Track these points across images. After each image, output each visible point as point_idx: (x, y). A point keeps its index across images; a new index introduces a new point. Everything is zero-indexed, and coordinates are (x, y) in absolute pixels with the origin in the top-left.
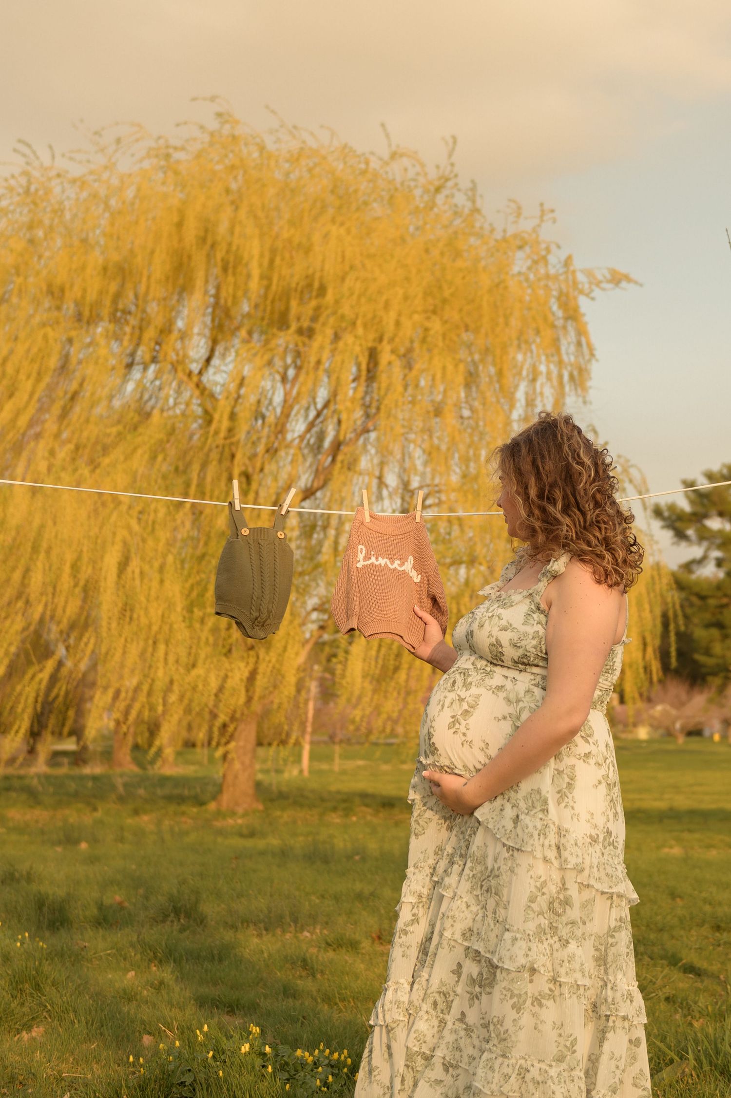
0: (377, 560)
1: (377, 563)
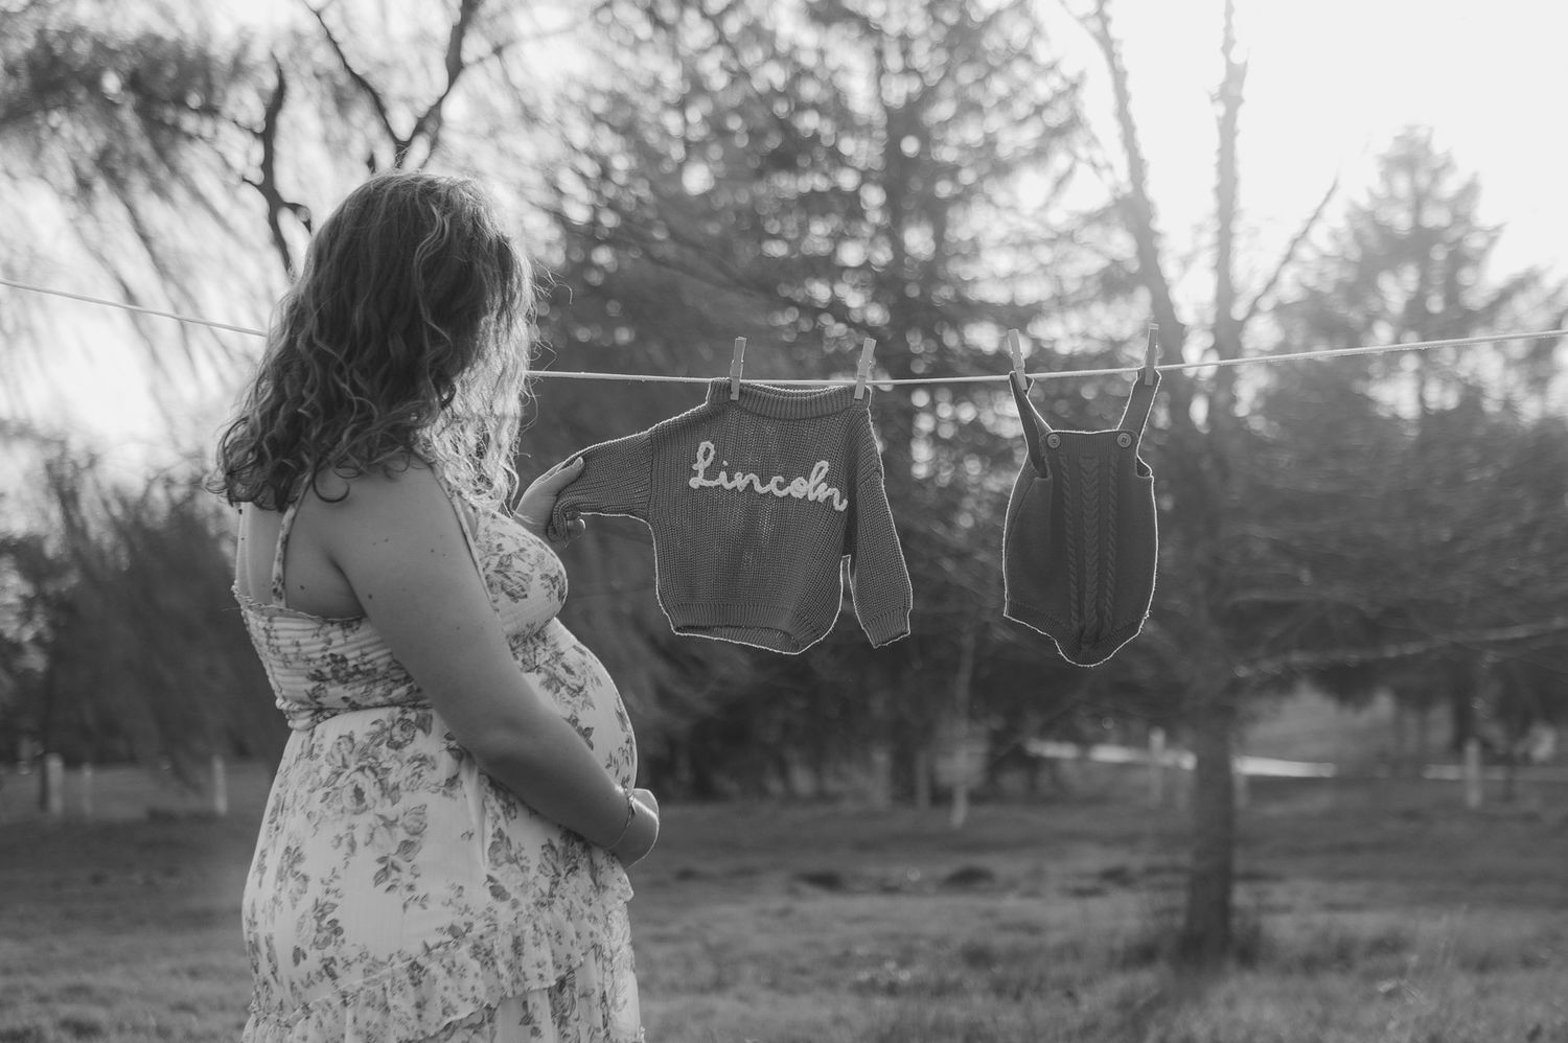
0: (730, 479)
1: (728, 486)
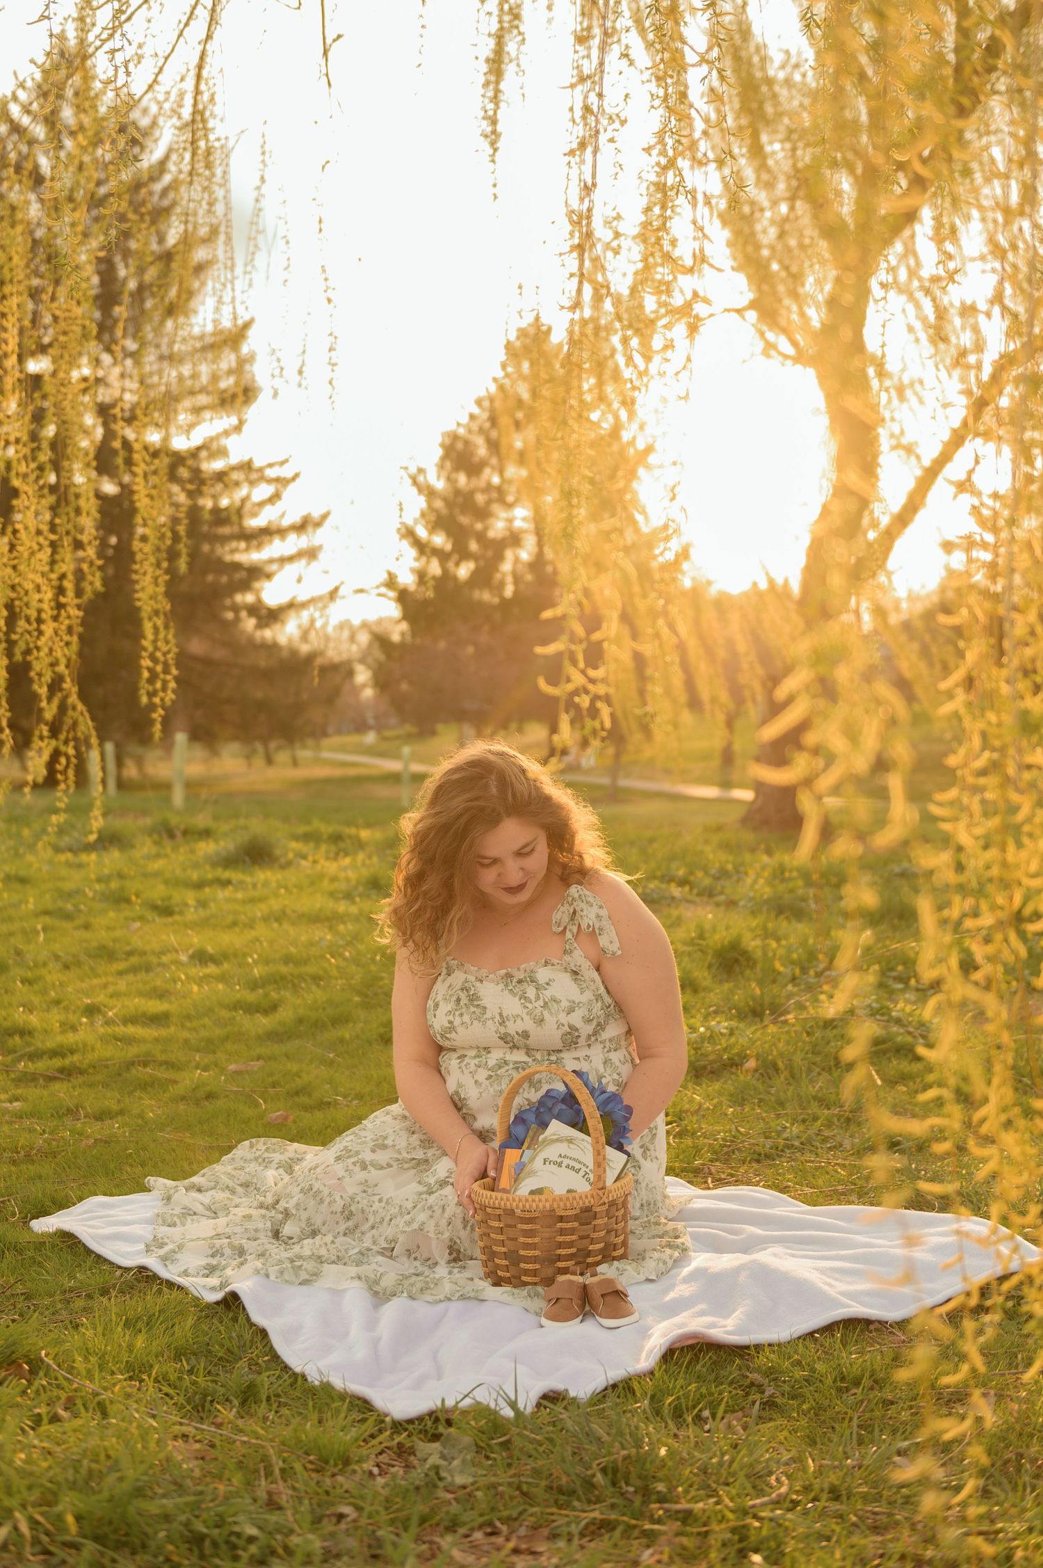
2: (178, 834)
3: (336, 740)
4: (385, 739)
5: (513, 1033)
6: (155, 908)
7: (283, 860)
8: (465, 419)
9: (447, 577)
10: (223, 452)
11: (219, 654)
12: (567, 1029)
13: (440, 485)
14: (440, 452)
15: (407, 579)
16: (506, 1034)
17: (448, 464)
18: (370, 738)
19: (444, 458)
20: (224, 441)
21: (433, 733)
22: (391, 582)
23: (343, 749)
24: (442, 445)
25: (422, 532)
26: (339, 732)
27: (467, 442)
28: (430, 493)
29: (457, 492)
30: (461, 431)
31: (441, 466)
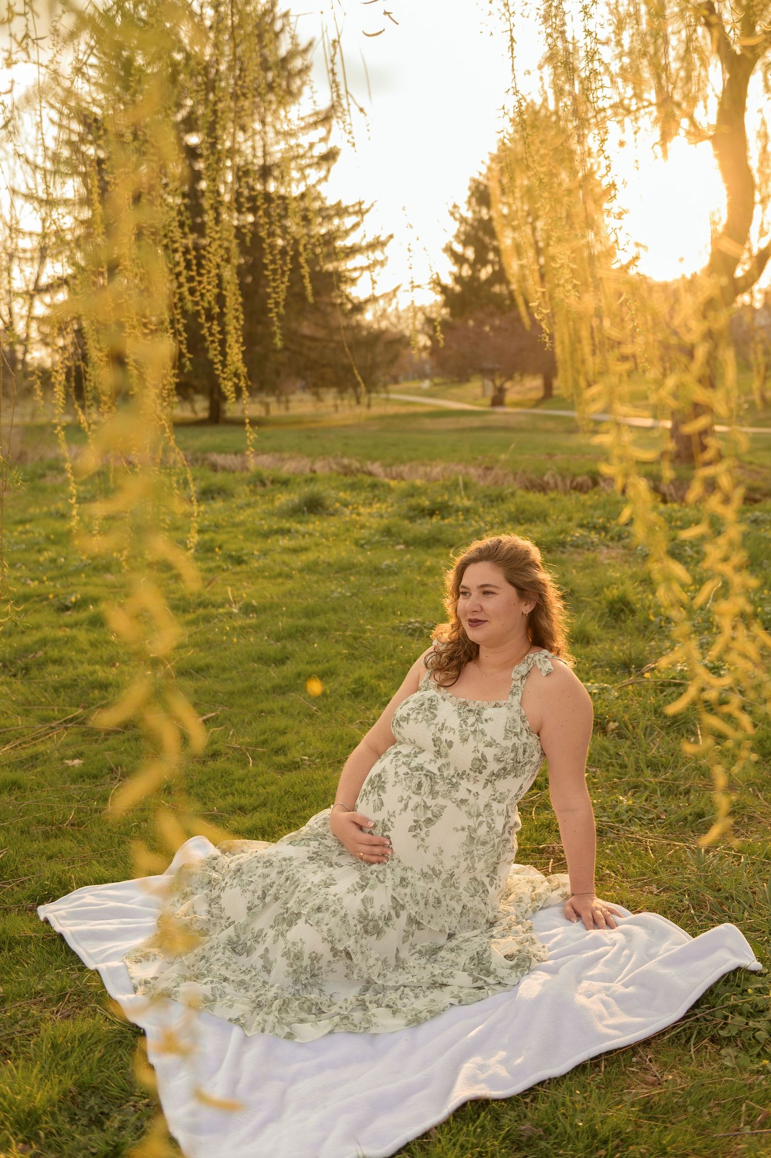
2: (268, 483)
3: (404, 385)
4: (436, 385)
5: (443, 739)
6: (231, 557)
7: (331, 510)
8: (484, 171)
9: (474, 278)
10: (318, 197)
11: (321, 334)
12: (479, 755)
13: (469, 215)
14: (468, 193)
15: (448, 281)
16: (439, 739)
17: (474, 200)
18: (426, 384)
19: (472, 195)
20: (319, 188)
21: (468, 380)
22: (437, 283)
23: (407, 392)
24: (470, 188)
25: (458, 248)
26: (407, 379)
27: (486, 186)
28: (463, 220)
29: (480, 221)
30: (481, 179)
31: (469, 202)
